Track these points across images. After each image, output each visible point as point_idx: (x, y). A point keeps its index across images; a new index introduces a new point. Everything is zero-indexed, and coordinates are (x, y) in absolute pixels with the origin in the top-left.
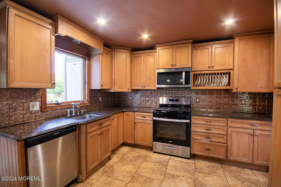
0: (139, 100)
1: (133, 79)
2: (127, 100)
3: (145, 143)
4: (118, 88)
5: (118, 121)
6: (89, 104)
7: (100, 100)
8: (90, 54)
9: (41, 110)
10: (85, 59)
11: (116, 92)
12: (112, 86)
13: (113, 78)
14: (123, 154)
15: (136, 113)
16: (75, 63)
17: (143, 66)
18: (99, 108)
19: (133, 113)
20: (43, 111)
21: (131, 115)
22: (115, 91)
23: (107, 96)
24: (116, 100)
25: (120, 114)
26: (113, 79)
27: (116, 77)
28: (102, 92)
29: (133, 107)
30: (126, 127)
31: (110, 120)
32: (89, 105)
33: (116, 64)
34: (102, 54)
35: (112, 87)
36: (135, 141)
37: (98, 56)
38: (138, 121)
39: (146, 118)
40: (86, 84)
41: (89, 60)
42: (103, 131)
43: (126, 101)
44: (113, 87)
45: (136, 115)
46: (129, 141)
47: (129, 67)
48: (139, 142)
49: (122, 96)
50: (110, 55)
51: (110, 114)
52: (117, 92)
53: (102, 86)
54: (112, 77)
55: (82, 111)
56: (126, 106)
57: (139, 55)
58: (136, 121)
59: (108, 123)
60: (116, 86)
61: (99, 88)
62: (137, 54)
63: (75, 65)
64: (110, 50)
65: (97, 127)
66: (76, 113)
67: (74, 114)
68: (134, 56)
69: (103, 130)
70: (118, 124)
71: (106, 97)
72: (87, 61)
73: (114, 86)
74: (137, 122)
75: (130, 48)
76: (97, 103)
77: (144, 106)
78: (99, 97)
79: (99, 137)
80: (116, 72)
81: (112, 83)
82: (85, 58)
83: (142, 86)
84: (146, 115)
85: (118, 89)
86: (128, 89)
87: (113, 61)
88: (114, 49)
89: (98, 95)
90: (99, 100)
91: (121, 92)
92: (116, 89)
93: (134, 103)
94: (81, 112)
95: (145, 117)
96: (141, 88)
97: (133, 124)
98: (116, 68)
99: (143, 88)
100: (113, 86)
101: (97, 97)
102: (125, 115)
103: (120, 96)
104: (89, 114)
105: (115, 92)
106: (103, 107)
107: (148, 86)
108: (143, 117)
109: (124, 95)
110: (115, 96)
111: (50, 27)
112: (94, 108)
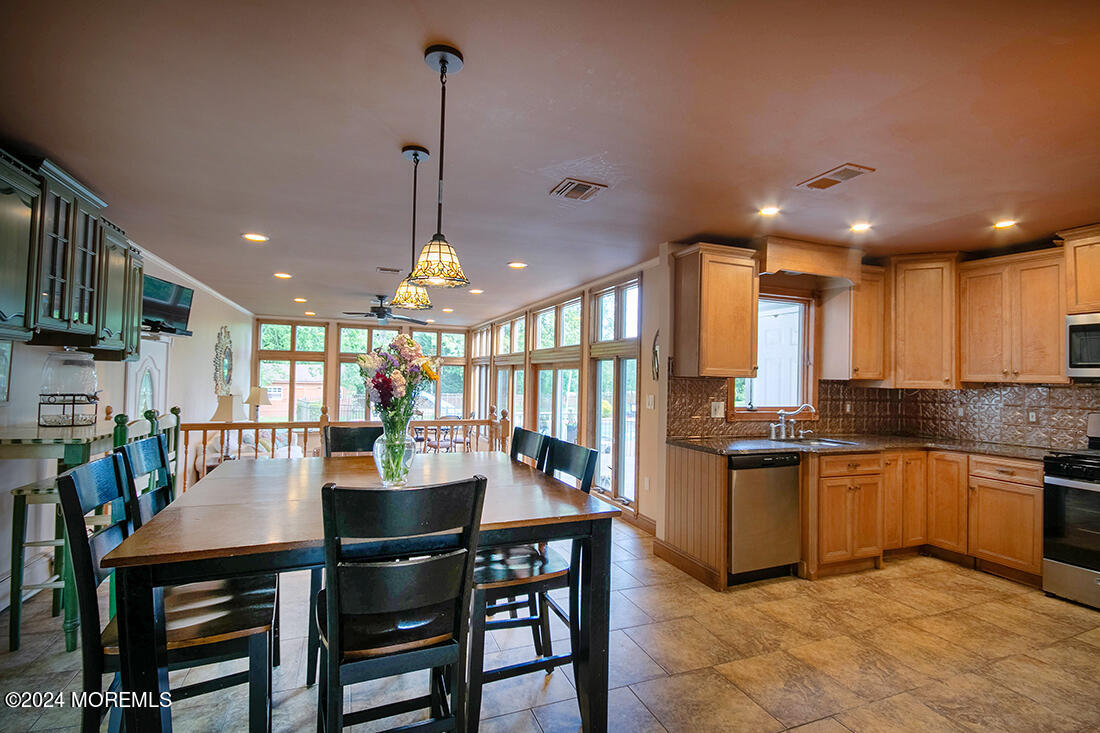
0: (998, 418)
1: (966, 350)
2: (944, 417)
3: (1010, 559)
4: (907, 377)
5: (905, 471)
6: (817, 418)
7: (848, 410)
8: (820, 292)
9: (726, 417)
10: (807, 303)
11: (902, 389)
12: (887, 370)
13: (890, 348)
14: (922, 570)
15: (973, 458)
16: (775, 312)
17: (1011, 306)
18: (844, 432)
19: (963, 457)
20: (729, 420)
21: (957, 462)
22: (898, 387)
23: (869, 400)
24: (901, 416)
25: (914, 454)
26: (890, 352)
27: (901, 345)
28: (852, 388)
29: (972, 441)
30: (937, 497)
31: (879, 460)
32: (818, 421)
33: (901, 309)
34: (857, 288)
35: (887, 374)
36: (971, 546)
37: (844, 292)
38: (982, 482)
39: (1016, 478)
40: (811, 368)
41: (820, 304)
42: (860, 485)
43: (942, 419)
44: (890, 375)
45: (977, 462)
46: (949, 544)
47: (951, 313)
48: (985, 553)
49: (927, 402)
50: (881, 284)
51: (880, 447)
52: (907, 390)
53: (856, 370)
54: (887, 347)
55: (801, 432)
56: (942, 436)
57: (991, 271)
58: (974, 482)
59: (875, 468)
60: (900, 371)
61: (846, 376)
62: (985, 267)
63: (776, 316)
64: (883, 270)
65: (844, 470)
66: (788, 435)
67: (783, 437)
68: (972, 274)
69: (859, 481)
70: (905, 480)
71: (866, 419)
72: (812, 310)
73: (893, 373)
74: (980, 486)
75: (955, 252)
76: (839, 416)
77: (1020, 440)
78: (844, 400)
79: (850, 495)
80: (901, 329)
81: (888, 363)
82: (809, 301)
83: (1005, 373)
84: (1015, 467)
85: (910, 379)
86: (948, 380)
87: (893, 299)
88: (896, 266)
89: (842, 397)
90: (844, 409)
91: (923, 391)
92: (902, 379)
93: (977, 429)
94: (799, 434)
95: (1012, 474)
96: (1000, 378)
97: (964, 490)
98: (899, 320)
99: (1008, 380)
100: (890, 370)
101: (839, 400)
102: (933, 463)
103: (916, 401)
104: (819, 441)
105: (898, 390)
106: (855, 432)
107: (1031, 372)
108: (1003, 472)
109: (934, 402)
110: (899, 401)
111: (752, 263)
112: (828, 430)
